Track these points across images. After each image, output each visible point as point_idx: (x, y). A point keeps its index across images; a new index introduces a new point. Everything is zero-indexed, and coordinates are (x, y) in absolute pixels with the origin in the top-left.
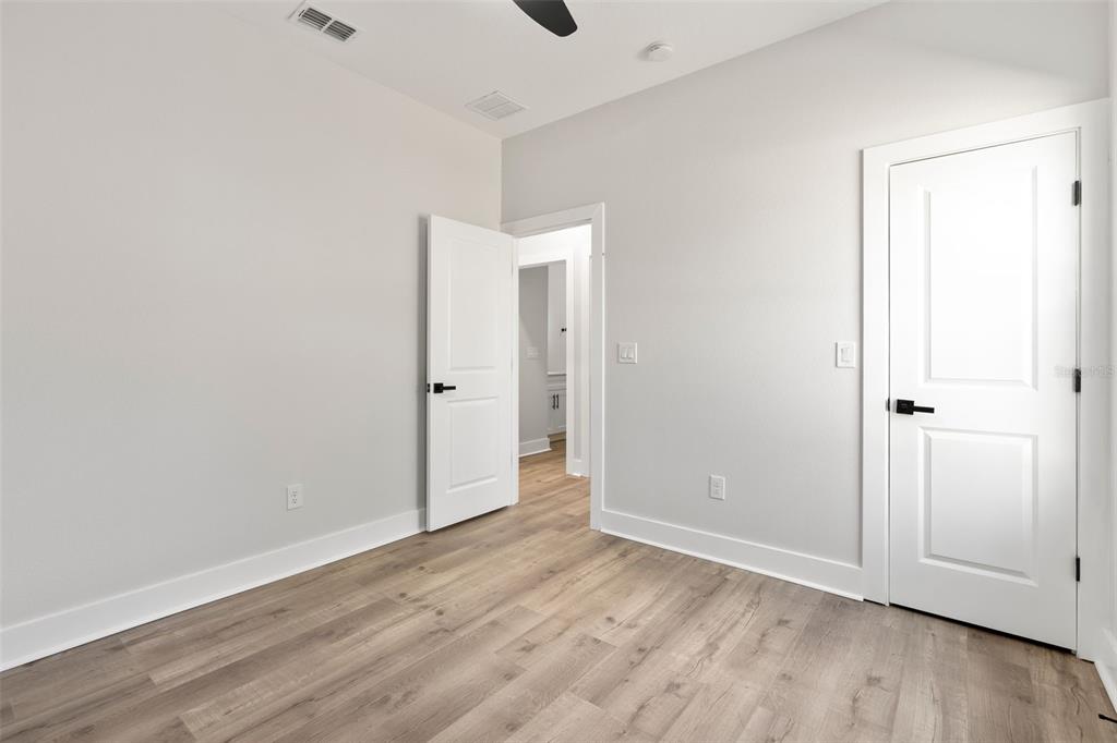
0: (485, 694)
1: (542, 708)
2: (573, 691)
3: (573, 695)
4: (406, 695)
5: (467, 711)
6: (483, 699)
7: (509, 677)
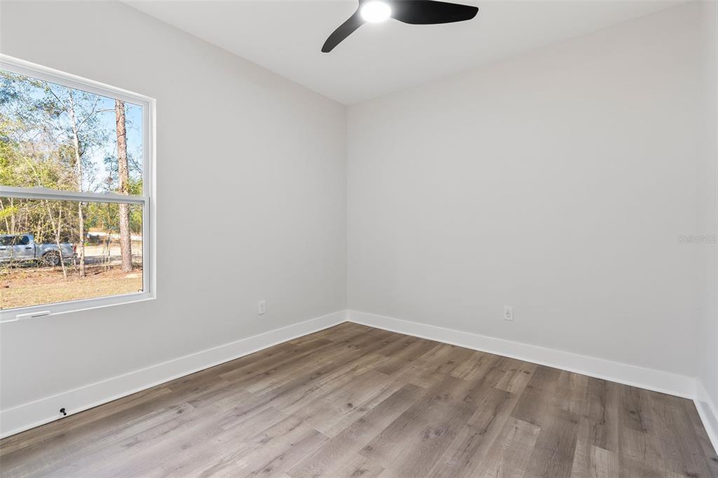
0: (381, 437)
1: (347, 429)
2: (329, 438)
3: (329, 436)
4: (427, 437)
5: (388, 428)
6: (382, 434)
7: (369, 449)
